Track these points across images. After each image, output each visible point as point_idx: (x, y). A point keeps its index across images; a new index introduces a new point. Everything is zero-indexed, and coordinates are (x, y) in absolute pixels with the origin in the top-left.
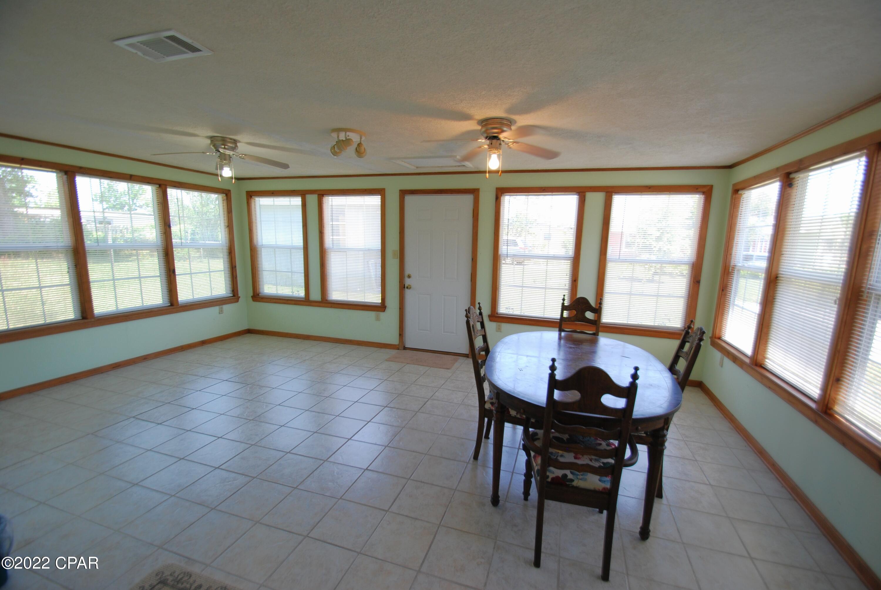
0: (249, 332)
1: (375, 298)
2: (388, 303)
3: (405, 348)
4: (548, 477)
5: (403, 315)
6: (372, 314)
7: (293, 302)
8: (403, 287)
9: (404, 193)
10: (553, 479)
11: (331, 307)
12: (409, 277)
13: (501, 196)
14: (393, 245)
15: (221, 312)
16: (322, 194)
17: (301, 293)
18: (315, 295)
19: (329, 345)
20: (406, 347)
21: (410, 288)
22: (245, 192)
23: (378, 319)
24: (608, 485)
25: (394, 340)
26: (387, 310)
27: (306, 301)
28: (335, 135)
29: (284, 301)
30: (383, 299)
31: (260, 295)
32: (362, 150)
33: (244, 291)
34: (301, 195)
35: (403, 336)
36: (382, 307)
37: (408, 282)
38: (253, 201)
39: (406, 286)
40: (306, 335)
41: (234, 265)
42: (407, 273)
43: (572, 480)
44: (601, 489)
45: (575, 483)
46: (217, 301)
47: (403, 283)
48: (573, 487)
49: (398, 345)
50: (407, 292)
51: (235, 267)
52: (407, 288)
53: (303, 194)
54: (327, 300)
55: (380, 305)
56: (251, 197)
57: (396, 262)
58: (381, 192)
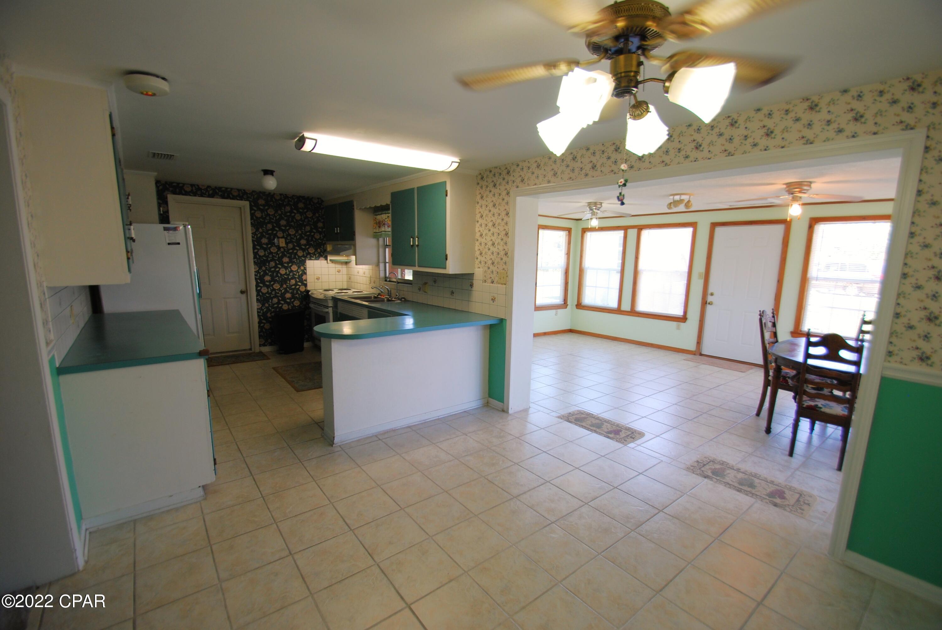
0: (571, 331)
1: (678, 311)
2: (689, 316)
3: (701, 355)
4: (804, 404)
5: (702, 326)
6: (674, 324)
7: (608, 311)
8: (705, 303)
9: (714, 225)
10: (807, 406)
11: (638, 316)
12: (712, 294)
13: (815, 225)
14: (700, 267)
15: (556, 314)
16: (640, 228)
17: (614, 304)
18: (626, 306)
19: (633, 346)
20: (702, 353)
21: (712, 304)
22: (581, 229)
23: (678, 328)
24: (846, 413)
25: (692, 346)
26: (688, 321)
27: (618, 311)
28: (672, 197)
29: (600, 310)
30: (685, 312)
31: (582, 304)
32: (690, 204)
33: (572, 301)
34: (624, 229)
35: (700, 344)
36: (683, 319)
37: (710, 299)
38: (585, 234)
39: (708, 302)
40: (615, 337)
41: (567, 281)
42: (710, 291)
43: (821, 408)
44: (841, 414)
45: (823, 410)
46: (555, 306)
47: (705, 299)
48: (821, 412)
49: (695, 351)
50: (709, 307)
51: (568, 283)
52: (709, 304)
53: (625, 229)
54: (635, 311)
55: (681, 317)
56: (585, 232)
57: (701, 282)
58: (693, 225)
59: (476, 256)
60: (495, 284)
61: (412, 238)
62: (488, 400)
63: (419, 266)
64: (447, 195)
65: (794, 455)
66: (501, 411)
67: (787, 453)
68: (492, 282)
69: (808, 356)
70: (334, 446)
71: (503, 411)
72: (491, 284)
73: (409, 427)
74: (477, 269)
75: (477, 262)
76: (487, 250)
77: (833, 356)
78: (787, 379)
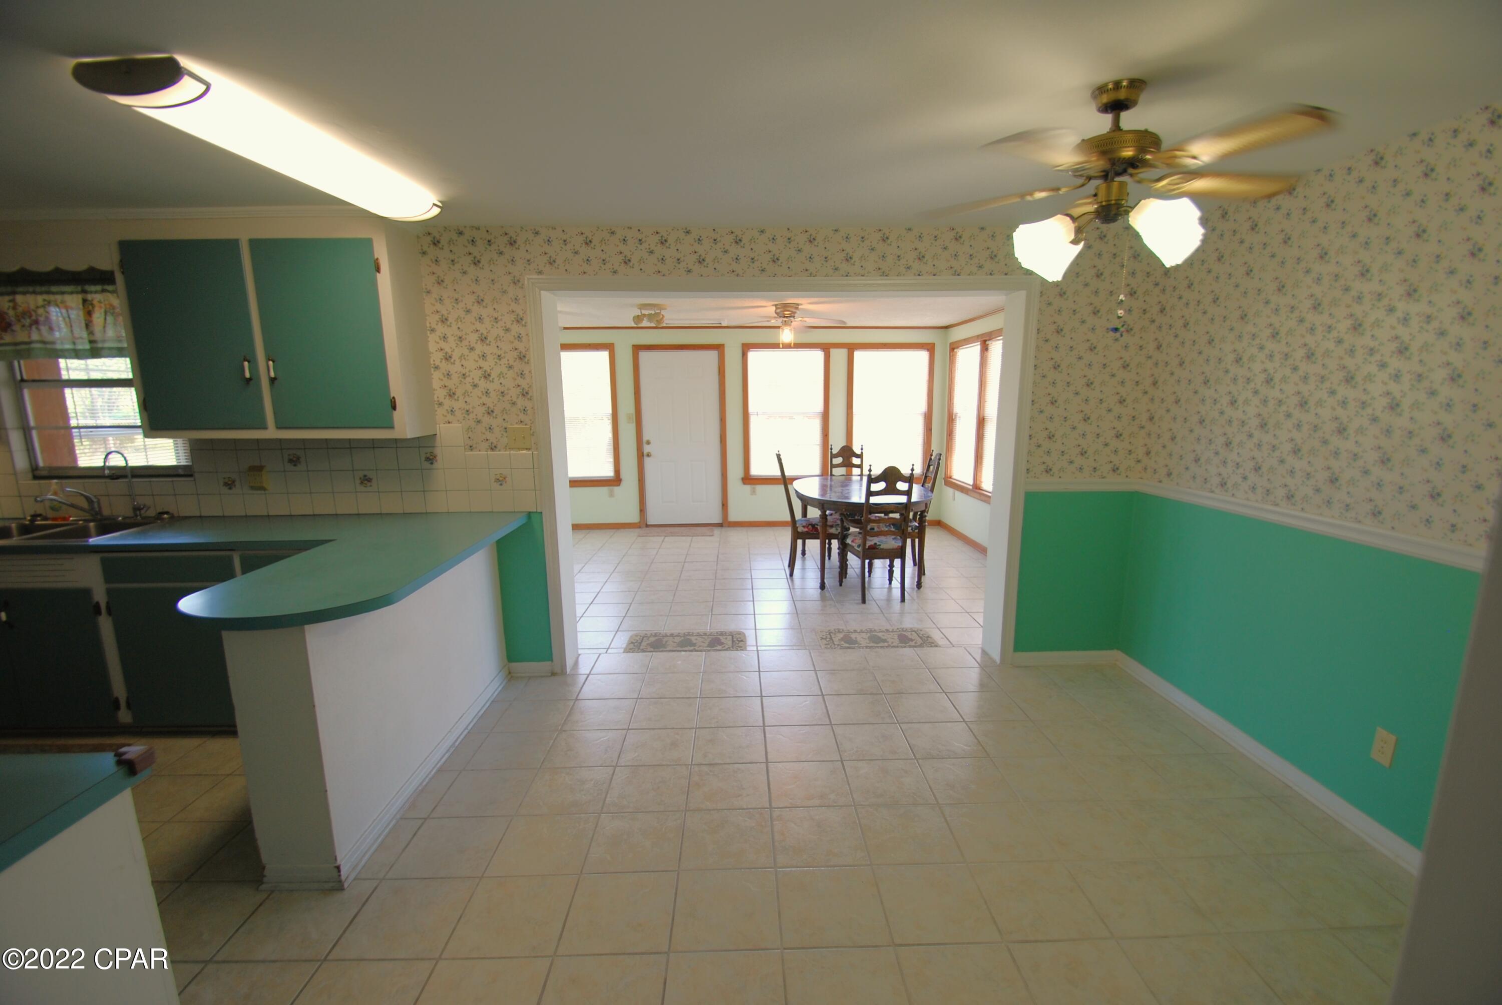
1: (606, 471)
2: (623, 475)
3: (647, 526)
4: (866, 545)
6: (604, 490)
8: (641, 456)
9: (638, 349)
10: (869, 546)
12: (648, 443)
13: (749, 353)
14: (627, 407)
20: (648, 524)
21: (650, 456)
23: (611, 495)
24: (900, 544)
25: (633, 516)
26: (623, 483)
30: (617, 471)
35: (644, 512)
36: (616, 480)
37: (647, 449)
39: (645, 453)
42: (645, 439)
47: (641, 450)
49: (639, 523)
50: (648, 460)
52: (647, 456)
55: (613, 478)
57: (632, 427)
58: (609, 347)
59: (436, 399)
60: (499, 451)
61: (247, 361)
62: (509, 669)
63: (279, 427)
64: (378, 270)
65: (867, 602)
66: (550, 676)
67: (860, 601)
68: (493, 448)
69: (870, 493)
70: (346, 885)
71: (553, 674)
72: (490, 452)
73: (440, 770)
74: (442, 425)
75: (440, 412)
76: (469, 387)
77: (890, 490)
78: (816, 526)
